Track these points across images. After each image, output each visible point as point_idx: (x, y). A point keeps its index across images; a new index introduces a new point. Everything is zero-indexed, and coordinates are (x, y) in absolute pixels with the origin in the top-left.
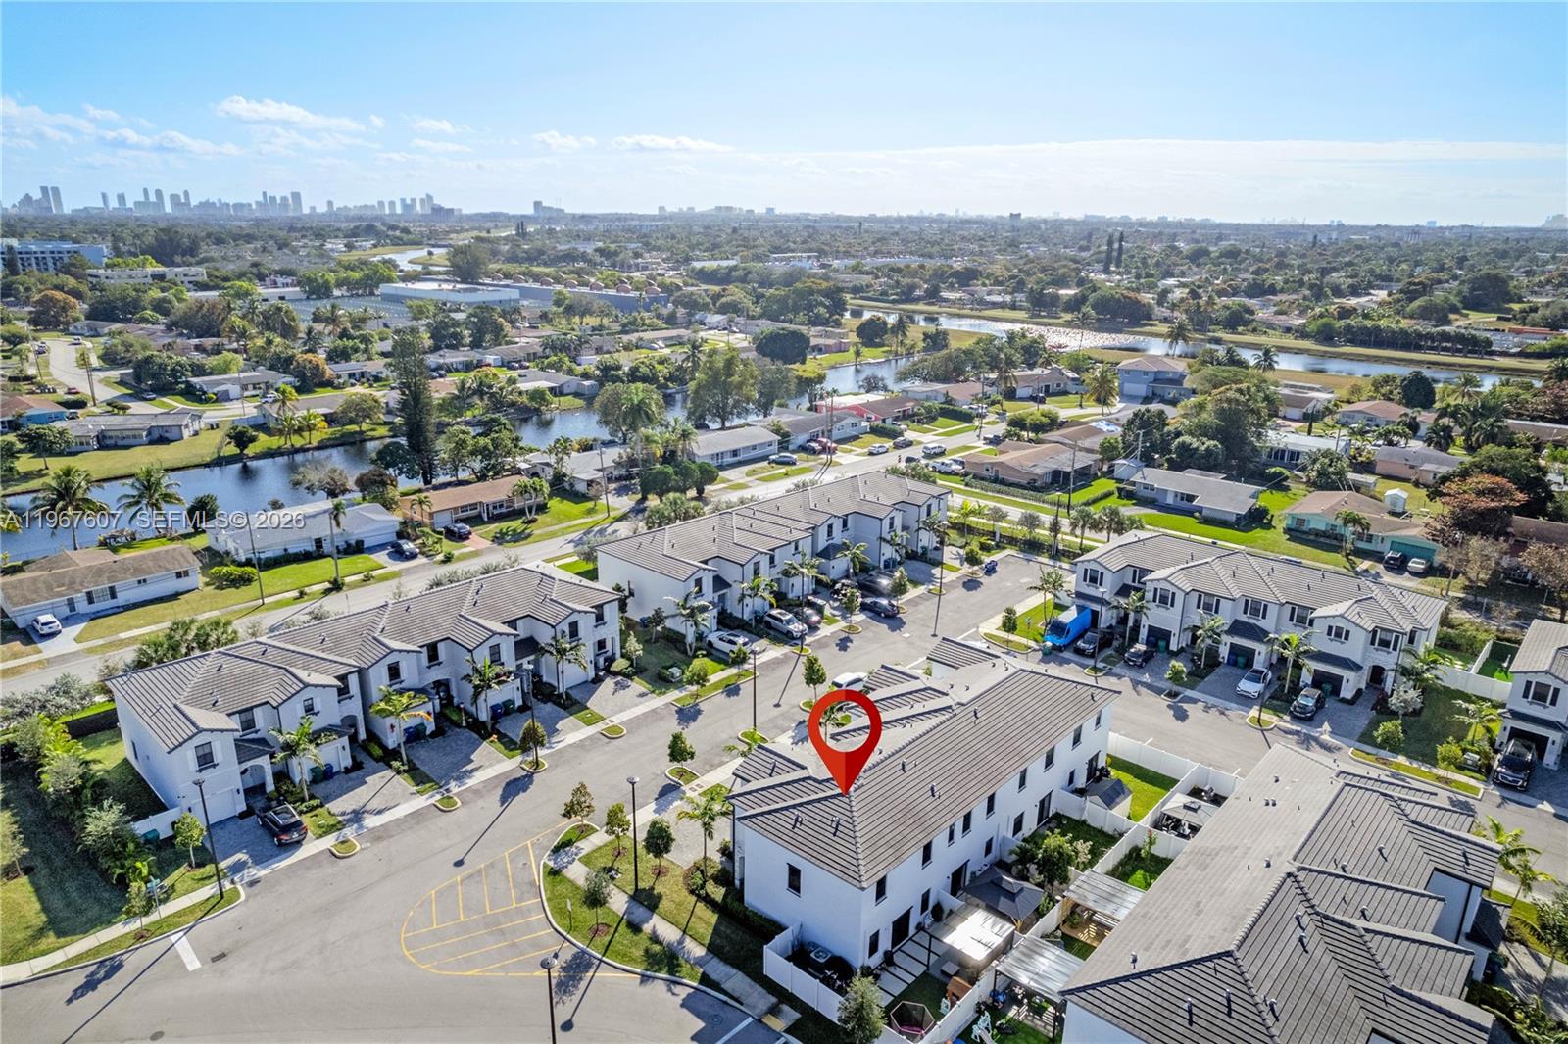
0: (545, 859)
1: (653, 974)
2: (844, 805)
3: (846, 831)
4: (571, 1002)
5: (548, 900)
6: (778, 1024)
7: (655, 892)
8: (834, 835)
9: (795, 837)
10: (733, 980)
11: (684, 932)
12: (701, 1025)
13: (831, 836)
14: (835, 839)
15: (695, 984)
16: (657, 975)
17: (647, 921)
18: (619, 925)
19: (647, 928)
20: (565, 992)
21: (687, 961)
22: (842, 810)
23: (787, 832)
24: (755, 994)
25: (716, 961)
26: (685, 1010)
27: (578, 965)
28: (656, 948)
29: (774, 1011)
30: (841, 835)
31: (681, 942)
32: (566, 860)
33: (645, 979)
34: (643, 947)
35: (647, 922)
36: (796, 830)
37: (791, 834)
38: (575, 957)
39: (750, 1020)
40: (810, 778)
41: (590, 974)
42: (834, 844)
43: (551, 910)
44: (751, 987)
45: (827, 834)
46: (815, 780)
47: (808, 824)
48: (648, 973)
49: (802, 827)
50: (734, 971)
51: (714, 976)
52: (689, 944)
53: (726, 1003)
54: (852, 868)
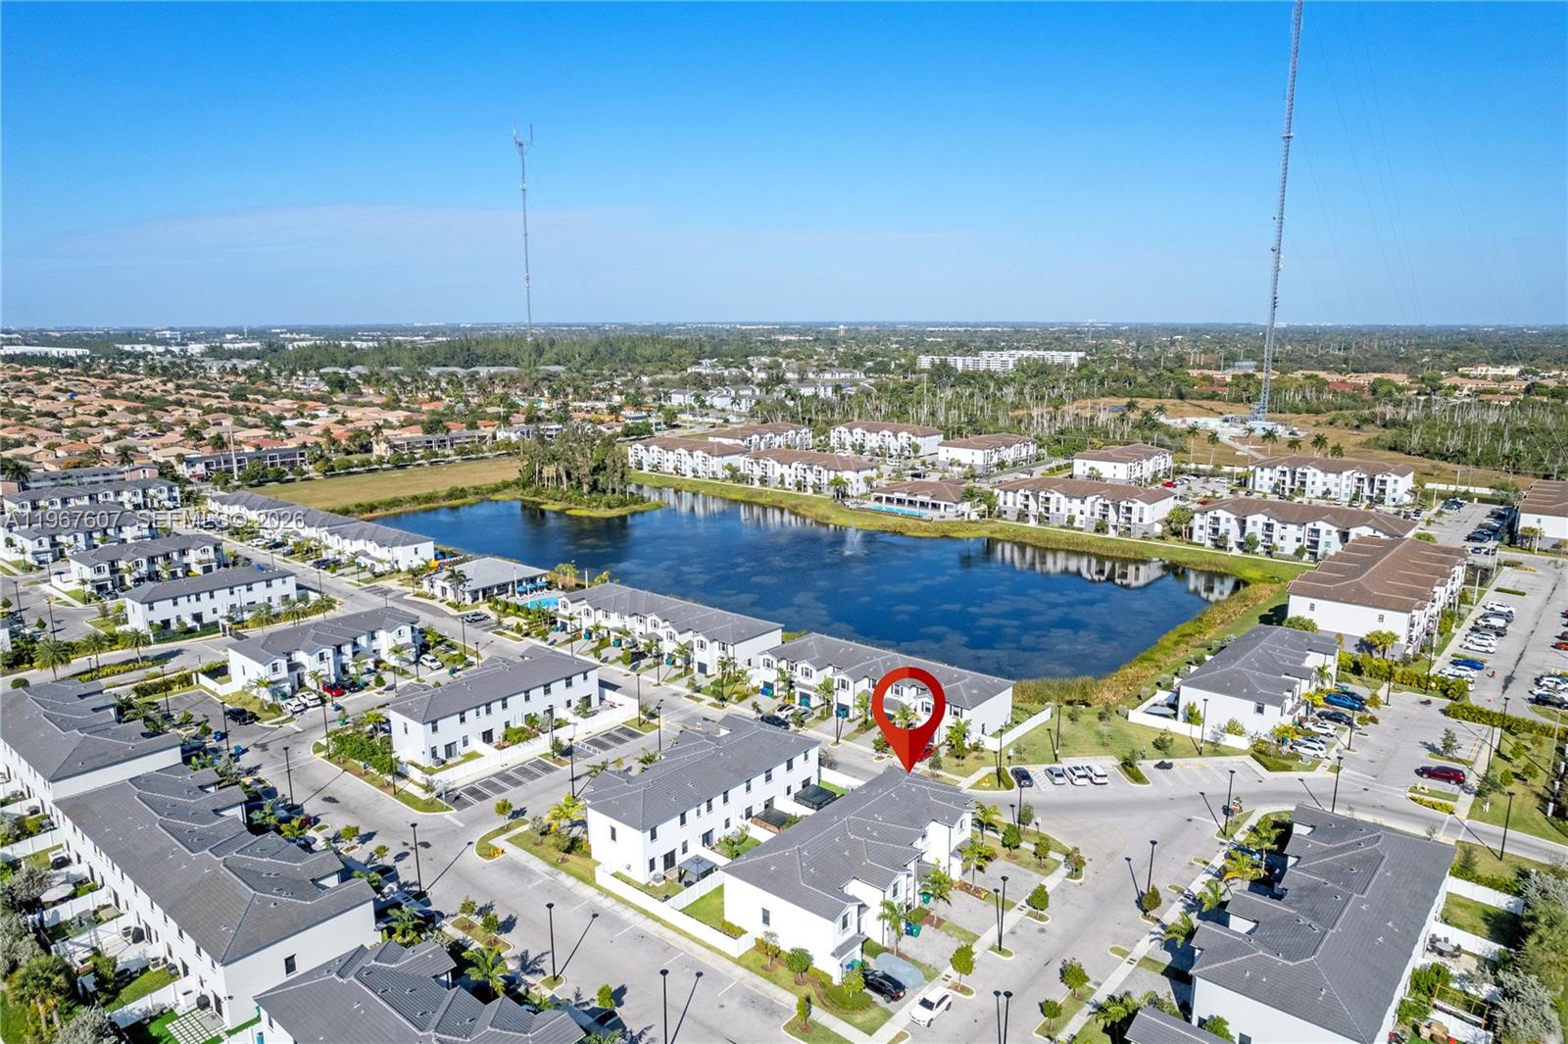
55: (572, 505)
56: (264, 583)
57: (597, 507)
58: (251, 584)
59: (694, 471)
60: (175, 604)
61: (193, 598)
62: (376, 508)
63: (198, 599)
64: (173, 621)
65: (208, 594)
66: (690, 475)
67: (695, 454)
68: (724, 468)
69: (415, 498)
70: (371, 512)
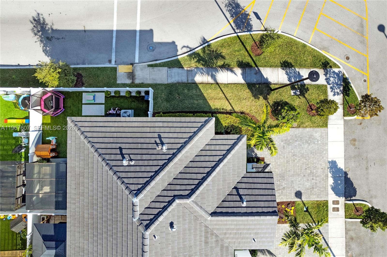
0: (342, 69)
1: (204, 46)
2: (131, 181)
3: (113, 157)
6: (123, 70)
7: (261, 98)
8: (121, 149)
9: (152, 130)
10: (165, 76)
11: (217, 84)
13: (123, 146)
14: (118, 145)
15: (179, 57)
16: (202, 47)
18: (253, 60)
19: (239, 71)
20: (230, 4)
21: (198, 68)
22: (130, 175)
23: (162, 130)
24: (148, 77)
25: (184, 79)
26: (170, 41)
27: (242, 22)
29: (131, 75)
30: (114, 151)
32: (332, 79)
33: (204, 41)
34: (227, 57)
35: (243, 74)
36: (156, 135)
37: (157, 130)
39: (137, 61)
40: (189, 196)
41: (232, 22)
42: (116, 140)
43: (294, 41)
44: (153, 79)
45: (127, 146)
46: (181, 197)
47: (150, 146)
48: (206, 44)
49: (153, 141)
50: (170, 81)
51: (176, 70)
52: (208, 79)
53: (156, 60)
54: (88, 129)
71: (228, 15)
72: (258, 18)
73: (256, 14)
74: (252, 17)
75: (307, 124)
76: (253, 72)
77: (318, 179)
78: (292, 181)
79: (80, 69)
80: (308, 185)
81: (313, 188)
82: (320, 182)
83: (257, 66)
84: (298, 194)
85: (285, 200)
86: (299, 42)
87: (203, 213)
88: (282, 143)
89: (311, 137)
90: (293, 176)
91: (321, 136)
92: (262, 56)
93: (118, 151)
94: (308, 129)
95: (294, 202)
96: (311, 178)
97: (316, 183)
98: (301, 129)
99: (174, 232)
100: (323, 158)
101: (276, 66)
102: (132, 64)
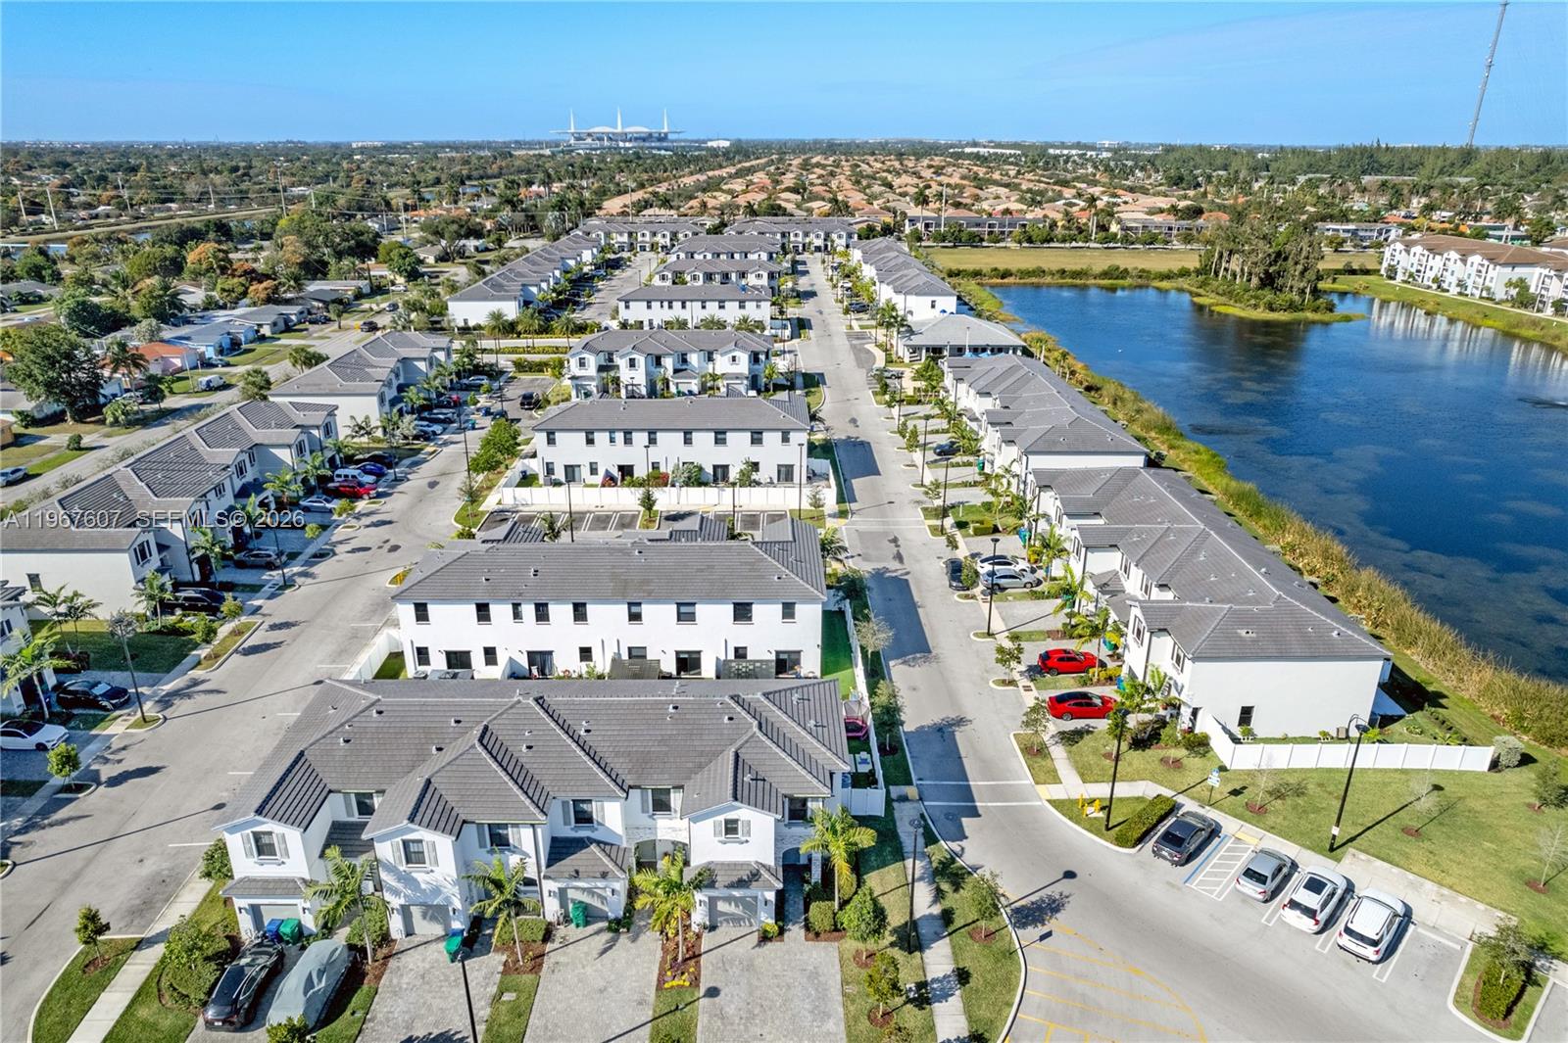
4: (1054, 891)
5: (1009, 1005)
6: (911, 791)
7: (894, 939)
12: (964, 820)
15: (942, 844)
16: (966, 866)
17: (931, 916)
18: (960, 930)
19: (936, 910)
20: (1054, 901)
21: (931, 862)
25: (908, 849)
26: (967, 834)
27: (1027, 917)
28: (945, 886)
31: (921, 879)
33: (976, 869)
34: (956, 897)
38: (1024, 926)
39: (927, 804)
43: (1015, 989)
48: (970, 871)
51: (920, 838)
53: (933, 822)
55: (1232, 302)
56: (717, 303)
57: (1256, 306)
58: (724, 301)
59: (1461, 284)
60: (649, 307)
61: (666, 304)
62: (1011, 275)
63: (670, 307)
64: (646, 323)
65: (680, 303)
66: (1454, 290)
67: (1470, 259)
68: (1510, 284)
69: (1063, 272)
70: (1003, 278)
71: (1033, 898)
72: (1043, 938)
73: (1049, 934)
74: (1042, 930)
75: (852, 1008)
76: (939, 930)
77: (742, 1027)
78: (738, 984)
79: (903, 750)
80: (730, 1010)
81: (723, 1018)
82: (735, 1031)
83: (950, 934)
84: (713, 992)
85: (703, 972)
86: (1015, 995)
87: (739, 743)
88: (811, 968)
89: (826, 1015)
90: (750, 984)
91: (829, 1033)
92: (970, 941)
93: (806, 697)
94: (841, 1010)
95: (698, 986)
96: (744, 1016)
97: (732, 1024)
98: (840, 998)
99: (722, 719)
100: (785, 1036)
101: (956, 961)
102: (921, 799)
